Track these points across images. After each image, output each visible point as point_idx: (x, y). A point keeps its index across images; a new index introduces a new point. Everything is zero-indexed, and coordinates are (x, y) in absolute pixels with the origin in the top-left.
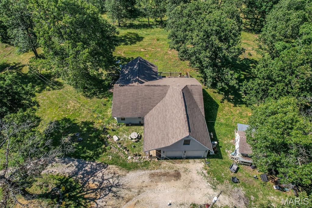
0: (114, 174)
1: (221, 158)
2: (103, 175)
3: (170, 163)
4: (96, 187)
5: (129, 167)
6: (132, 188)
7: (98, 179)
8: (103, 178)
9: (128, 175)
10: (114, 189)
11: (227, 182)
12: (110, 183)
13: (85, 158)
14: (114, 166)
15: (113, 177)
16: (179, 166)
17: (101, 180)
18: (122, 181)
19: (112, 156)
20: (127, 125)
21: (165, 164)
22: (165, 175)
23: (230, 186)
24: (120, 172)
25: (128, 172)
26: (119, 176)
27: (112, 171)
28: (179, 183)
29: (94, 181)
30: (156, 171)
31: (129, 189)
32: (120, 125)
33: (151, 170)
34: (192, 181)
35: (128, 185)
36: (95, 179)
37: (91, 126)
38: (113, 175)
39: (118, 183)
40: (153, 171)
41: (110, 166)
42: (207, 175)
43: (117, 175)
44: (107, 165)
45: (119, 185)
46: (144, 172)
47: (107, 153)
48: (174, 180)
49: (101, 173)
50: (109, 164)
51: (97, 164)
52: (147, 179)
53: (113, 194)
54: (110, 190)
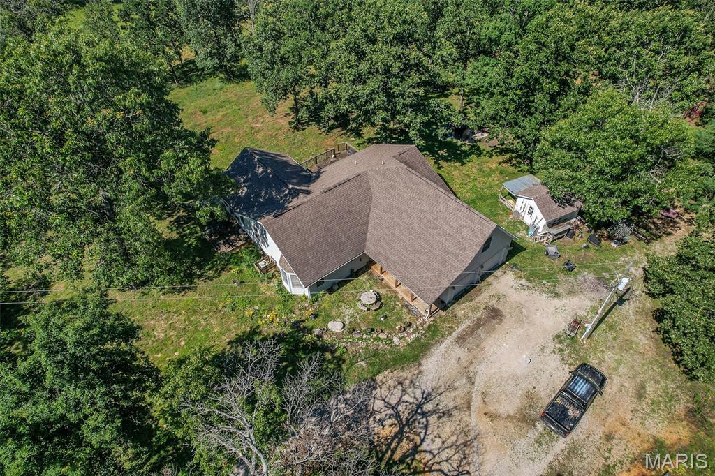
0: (401, 383)
1: (523, 249)
2: (384, 400)
3: (467, 303)
4: (396, 429)
5: (417, 352)
6: (454, 382)
7: (385, 413)
8: (390, 405)
9: (423, 368)
10: (428, 407)
11: (561, 276)
12: (410, 404)
14: (386, 373)
15: (403, 390)
16: (483, 297)
17: (391, 411)
18: (427, 383)
19: (362, 360)
20: (331, 290)
21: (461, 309)
22: (478, 325)
23: (571, 279)
24: (407, 374)
25: (420, 364)
26: (412, 382)
27: (391, 383)
28: (508, 323)
29: (381, 422)
30: (460, 329)
31: (450, 388)
33: (450, 334)
34: (520, 308)
35: (441, 383)
36: (378, 417)
37: (258, 338)
38: (400, 387)
39: (424, 393)
40: (455, 334)
41: (379, 378)
42: (529, 284)
43: (407, 382)
44: (374, 380)
45: (429, 395)
46: (444, 345)
47: (348, 361)
48: (499, 324)
49: (377, 401)
50: (375, 375)
51: (354, 392)
52: (461, 352)
53: (435, 416)
54: (424, 414)
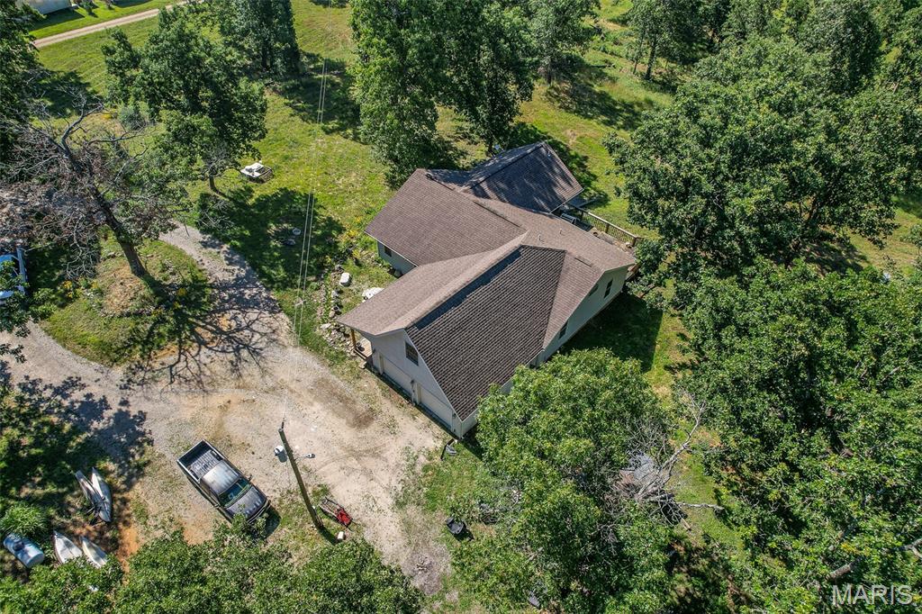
0: (274, 332)
2: (257, 319)
3: (379, 390)
4: (225, 329)
5: (306, 339)
6: (271, 375)
7: (243, 320)
8: (251, 324)
9: (291, 349)
10: (244, 353)
11: (442, 516)
12: (250, 340)
13: (262, 275)
14: (288, 320)
15: (265, 334)
16: (389, 407)
17: (244, 324)
18: (271, 352)
19: (305, 302)
20: (393, 272)
21: (370, 383)
22: (343, 399)
23: (438, 530)
24: (284, 336)
25: (295, 347)
26: (274, 340)
27: (275, 325)
28: (347, 435)
29: (235, 318)
30: (340, 382)
31: (264, 372)
32: (379, 262)
33: (333, 373)
34: (375, 453)
35: (271, 365)
36: (240, 316)
37: (334, 233)
38: (269, 331)
39: (261, 349)
40: (333, 377)
41: (282, 315)
42: (418, 468)
43: (275, 337)
44: (279, 312)
45: (258, 354)
46: (318, 366)
47: (303, 292)
48: (348, 422)
49: (256, 315)
50: (285, 312)
51: (268, 298)
52: (308, 379)
53: (234, 359)
54: (237, 350)
